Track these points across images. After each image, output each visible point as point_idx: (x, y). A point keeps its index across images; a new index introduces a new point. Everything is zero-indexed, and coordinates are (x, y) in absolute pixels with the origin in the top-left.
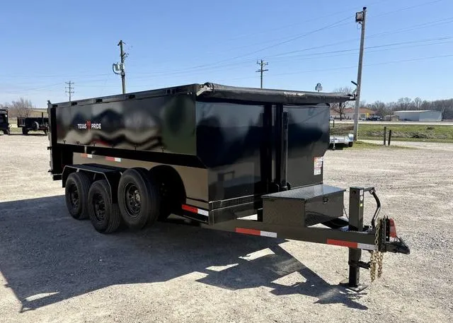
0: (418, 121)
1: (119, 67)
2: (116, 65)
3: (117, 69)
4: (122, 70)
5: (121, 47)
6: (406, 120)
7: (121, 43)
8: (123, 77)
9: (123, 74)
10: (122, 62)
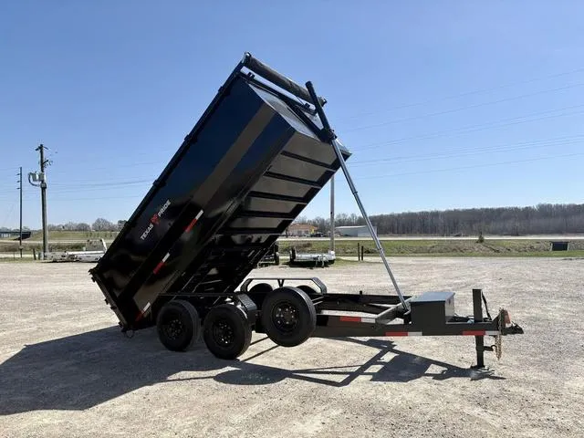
0: (357, 236)
1: (37, 177)
2: (34, 175)
3: (34, 180)
4: (43, 181)
5: (42, 152)
6: (347, 236)
7: (41, 148)
8: (44, 189)
9: (43, 185)
10: (42, 171)
